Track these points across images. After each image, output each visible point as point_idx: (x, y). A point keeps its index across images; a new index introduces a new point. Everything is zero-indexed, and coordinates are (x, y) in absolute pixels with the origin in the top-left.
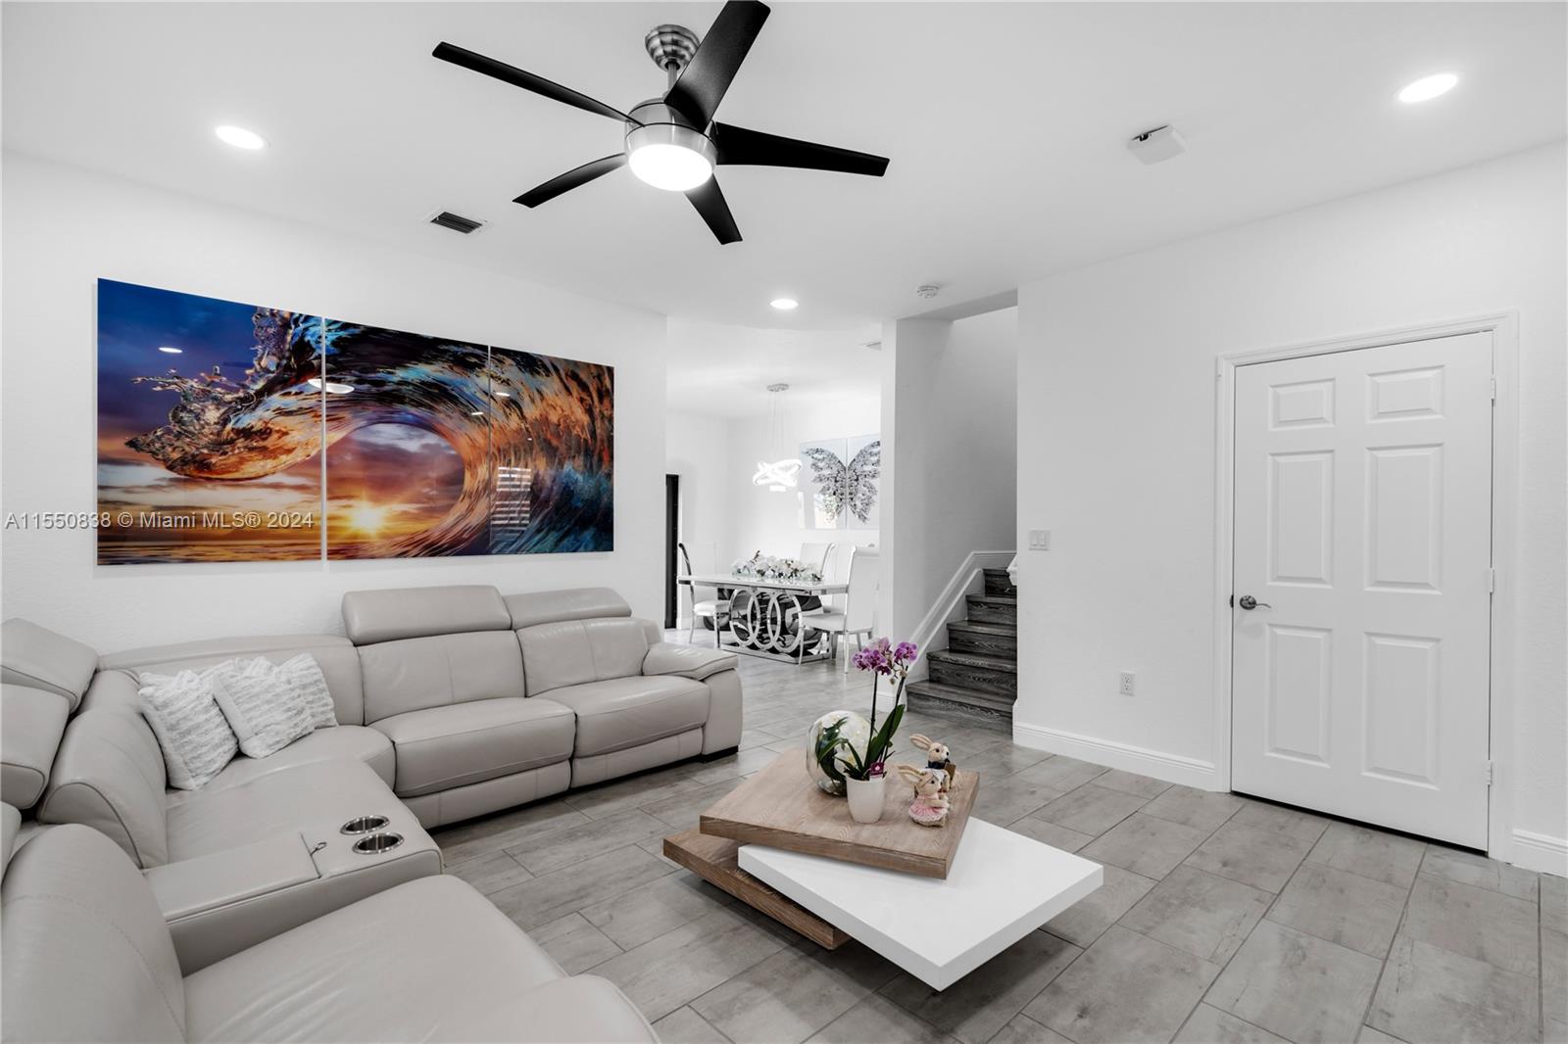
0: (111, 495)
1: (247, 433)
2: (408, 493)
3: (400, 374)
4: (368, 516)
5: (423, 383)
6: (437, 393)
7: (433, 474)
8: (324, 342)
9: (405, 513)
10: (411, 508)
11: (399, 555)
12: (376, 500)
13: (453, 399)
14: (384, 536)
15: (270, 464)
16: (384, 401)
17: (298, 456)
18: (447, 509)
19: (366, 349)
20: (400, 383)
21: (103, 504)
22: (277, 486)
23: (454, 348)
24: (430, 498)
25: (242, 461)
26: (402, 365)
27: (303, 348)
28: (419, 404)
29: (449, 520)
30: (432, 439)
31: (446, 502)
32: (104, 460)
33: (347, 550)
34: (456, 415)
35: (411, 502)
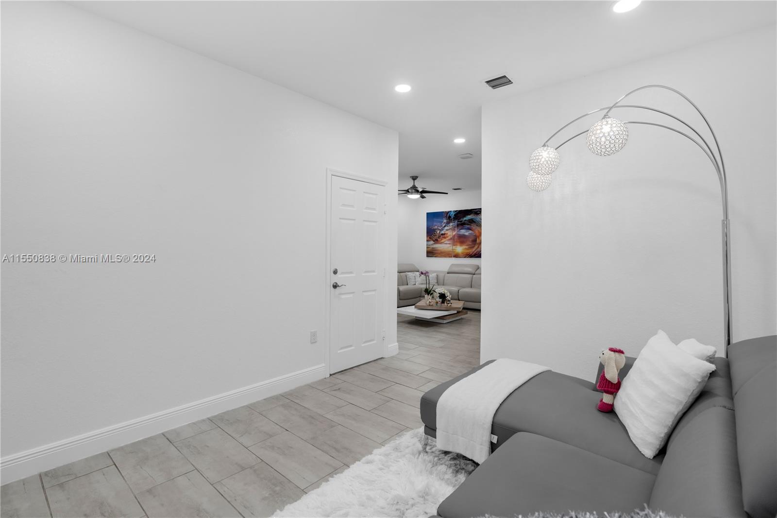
0: (428, 246)
1: (442, 234)
2: (466, 244)
3: (465, 219)
4: (460, 249)
5: (469, 220)
6: (472, 221)
7: (471, 240)
8: (452, 214)
9: (466, 248)
10: (467, 247)
11: (465, 257)
12: (461, 246)
13: (474, 222)
14: (462, 253)
15: (445, 239)
16: (461, 225)
17: (449, 238)
18: (473, 247)
19: (459, 215)
20: (465, 220)
21: (427, 247)
22: (446, 244)
23: (474, 211)
24: (470, 245)
25: (442, 239)
26: (464, 217)
27: (450, 217)
28: (468, 225)
29: (474, 249)
30: (470, 232)
31: (473, 246)
32: (427, 241)
33: (456, 256)
34: (475, 226)
35: (466, 246)
